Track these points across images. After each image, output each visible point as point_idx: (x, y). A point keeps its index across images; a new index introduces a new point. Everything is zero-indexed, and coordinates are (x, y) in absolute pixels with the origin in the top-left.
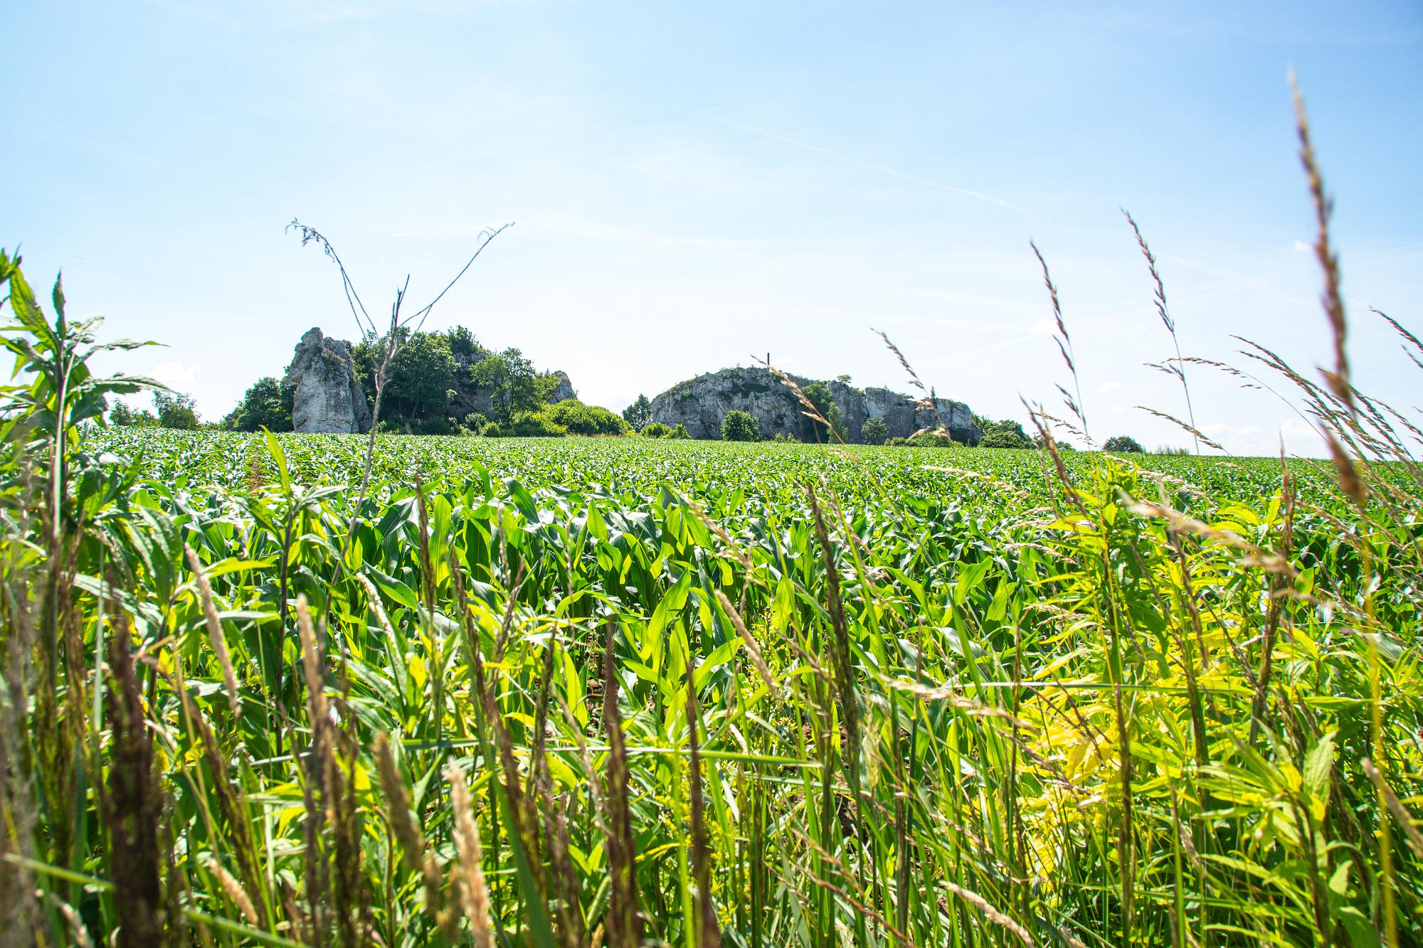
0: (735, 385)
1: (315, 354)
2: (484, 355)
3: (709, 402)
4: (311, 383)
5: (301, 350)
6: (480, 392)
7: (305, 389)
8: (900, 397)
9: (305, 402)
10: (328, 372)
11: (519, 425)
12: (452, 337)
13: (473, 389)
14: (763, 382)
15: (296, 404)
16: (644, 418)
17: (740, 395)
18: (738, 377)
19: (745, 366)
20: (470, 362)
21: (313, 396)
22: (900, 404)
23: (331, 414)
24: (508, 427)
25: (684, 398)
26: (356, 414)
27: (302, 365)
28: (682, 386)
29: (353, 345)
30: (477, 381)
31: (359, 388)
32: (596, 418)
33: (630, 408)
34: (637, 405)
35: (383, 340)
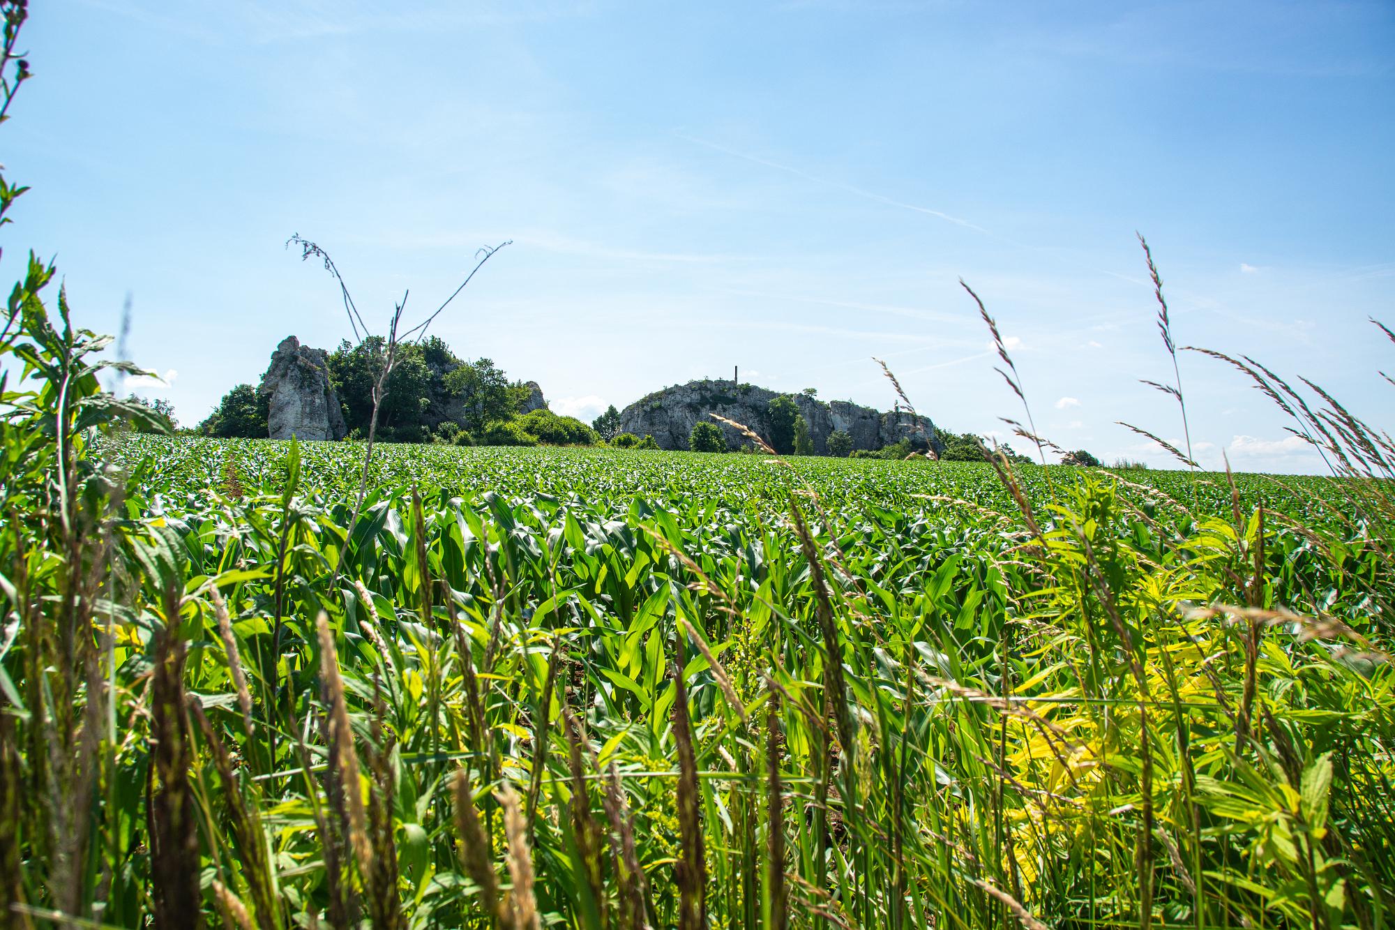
0: (703, 397)
1: (291, 362)
2: (457, 365)
3: (677, 413)
4: (287, 391)
5: (277, 358)
6: (453, 401)
7: (281, 396)
8: (864, 410)
9: (281, 409)
10: (303, 379)
11: (491, 434)
12: (426, 347)
13: (446, 398)
14: (731, 394)
15: (272, 411)
16: (613, 429)
17: (708, 407)
18: (706, 389)
19: (713, 378)
20: (444, 372)
21: (288, 403)
22: (864, 418)
23: (306, 421)
24: (480, 435)
25: (653, 409)
26: (330, 421)
27: (278, 373)
28: (652, 397)
29: (329, 354)
30: (450, 391)
31: (334, 396)
32: (566, 428)
33: (600, 419)
34: (607, 415)
35: (358, 350)
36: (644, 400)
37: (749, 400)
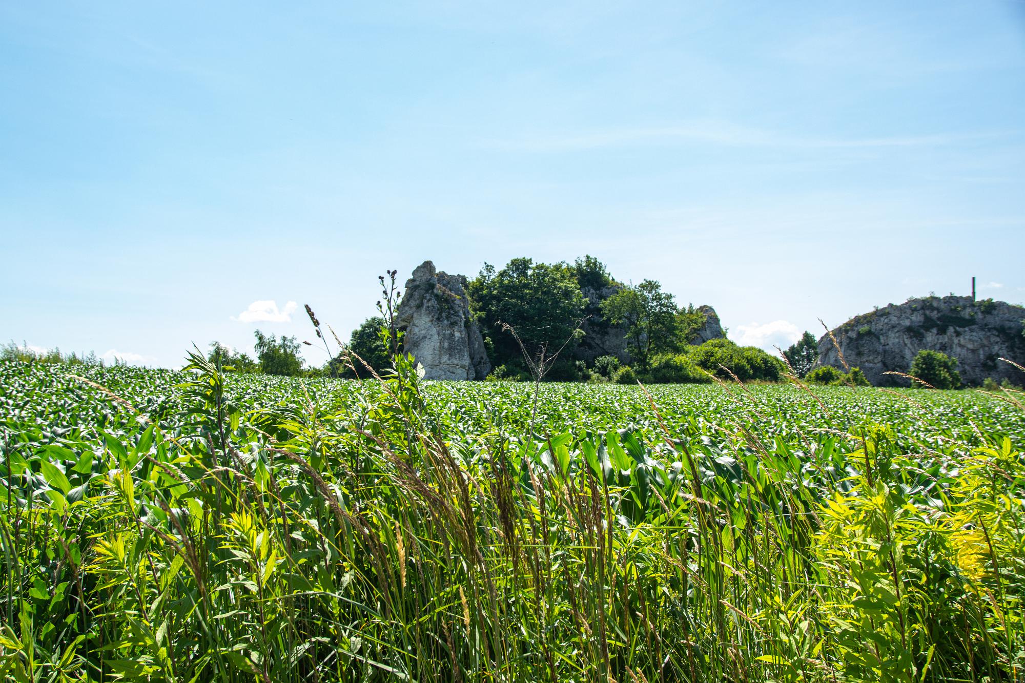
0: (927, 319)
1: (427, 291)
2: (617, 288)
3: (893, 340)
4: (423, 323)
5: (413, 286)
6: (612, 331)
7: (416, 330)
9: (417, 344)
10: (441, 310)
11: (657, 370)
12: (579, 269)
13: (603, 328)
14: (967, 313)
15: (407, 347)
16: (809, 361)
17: (934, 331)
18: (932, 308)
19: (942, 294)
20: (601, 297)
21: (425, 337)
23: (445, 358)
24: (645, 371)
25: (860, 336)
26: (472, 358)
27: (413, 303)
28: (858, 321)
29: (469, 280)
30: (609, 319)
31: (475, 328)
32: (749, 361)
33: (792, 349)
34: (801, 345)
35: (503, 274)
36: (848, 324)
37: (994, 320)
